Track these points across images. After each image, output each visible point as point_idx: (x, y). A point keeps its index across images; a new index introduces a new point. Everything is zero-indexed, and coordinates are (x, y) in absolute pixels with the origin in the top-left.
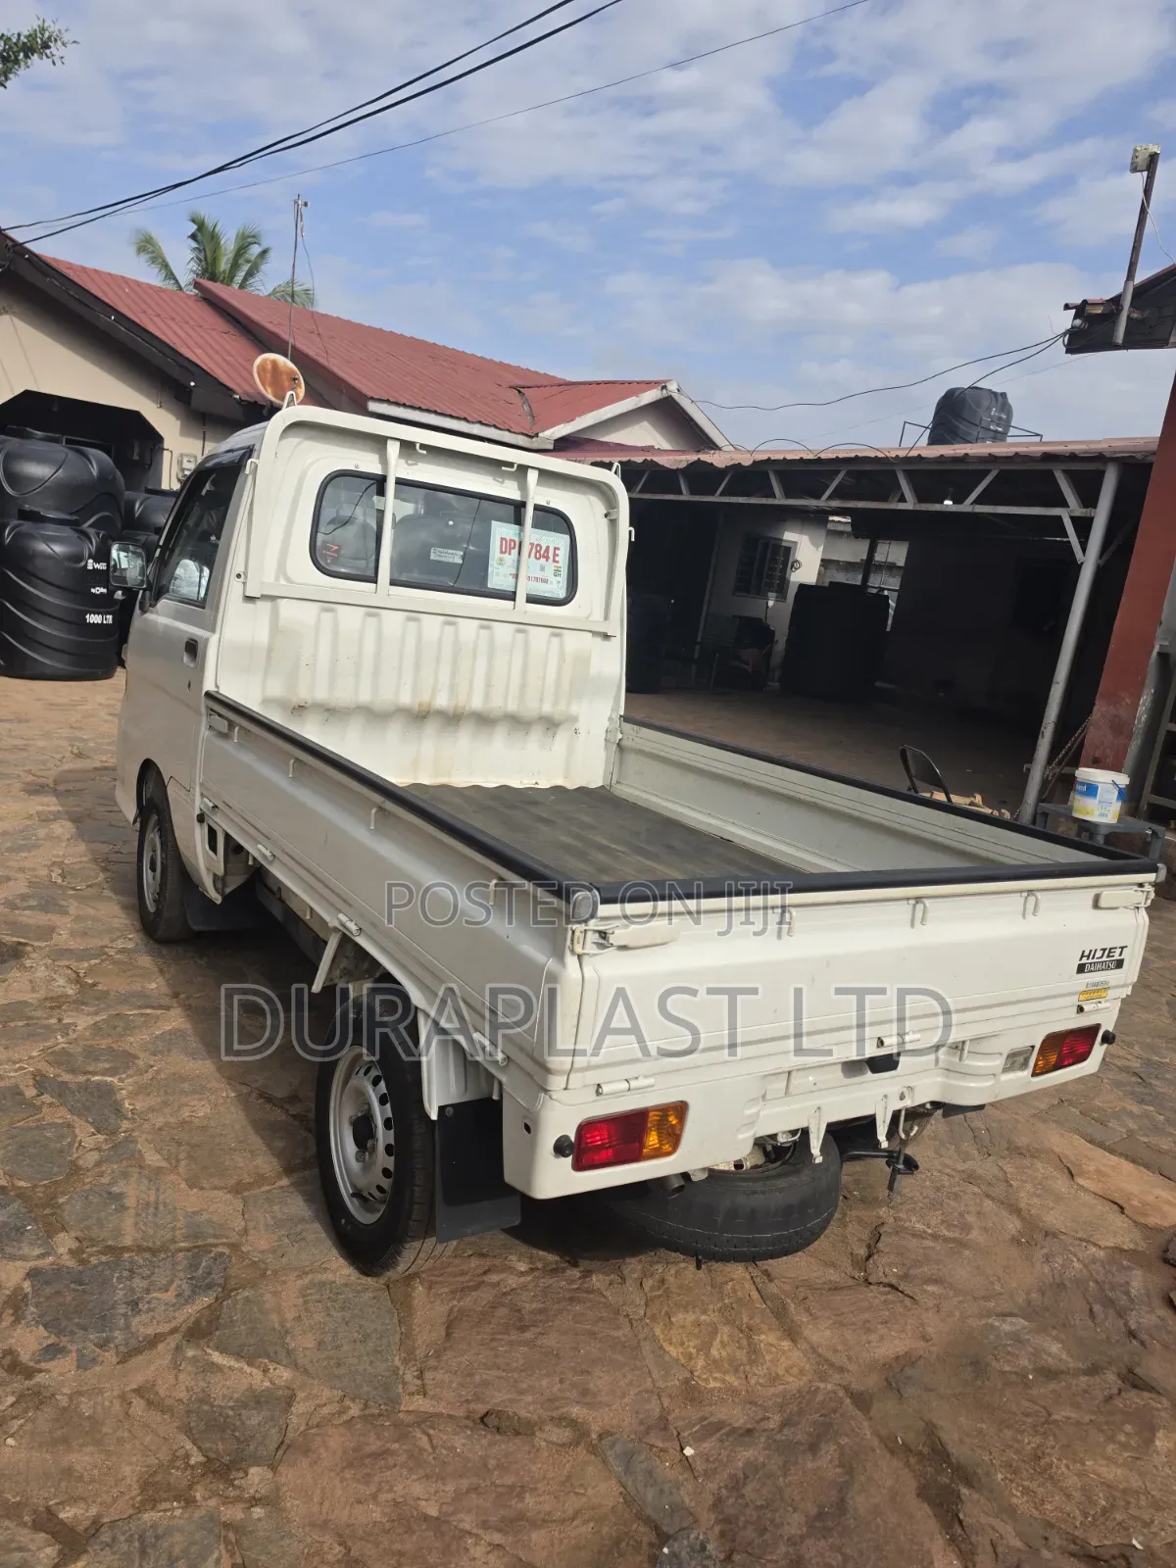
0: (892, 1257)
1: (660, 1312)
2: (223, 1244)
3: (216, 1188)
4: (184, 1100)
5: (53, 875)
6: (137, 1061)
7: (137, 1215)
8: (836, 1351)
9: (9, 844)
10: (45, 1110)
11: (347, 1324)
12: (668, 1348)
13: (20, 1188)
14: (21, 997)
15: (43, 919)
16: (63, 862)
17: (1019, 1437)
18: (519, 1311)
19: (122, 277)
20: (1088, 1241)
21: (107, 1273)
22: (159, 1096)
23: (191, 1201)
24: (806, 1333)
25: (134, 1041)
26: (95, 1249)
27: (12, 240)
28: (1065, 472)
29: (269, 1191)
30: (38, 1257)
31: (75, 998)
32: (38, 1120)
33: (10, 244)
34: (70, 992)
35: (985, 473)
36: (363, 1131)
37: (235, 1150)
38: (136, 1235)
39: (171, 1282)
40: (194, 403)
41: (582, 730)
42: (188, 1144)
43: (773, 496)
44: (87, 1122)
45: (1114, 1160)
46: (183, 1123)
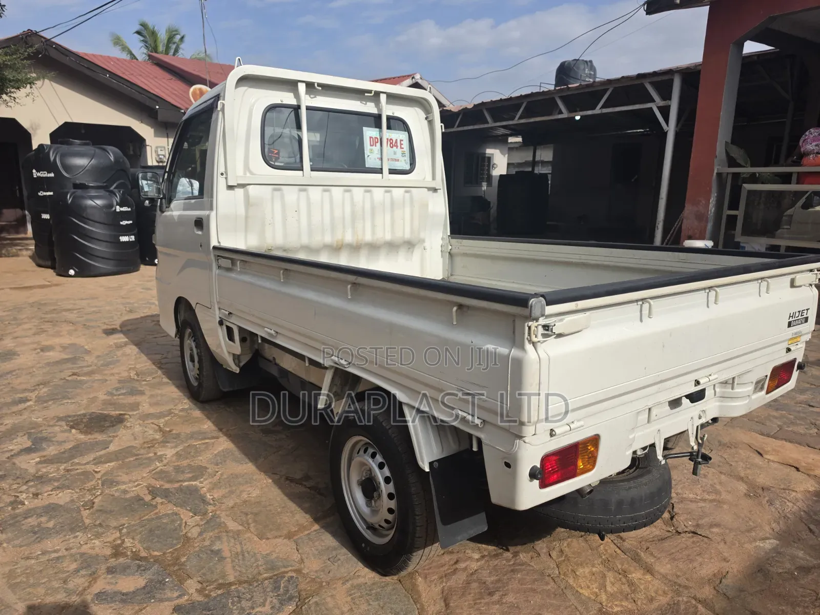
0: (685, 515)
1: (568, 570)
2: (291, 570)
3: (276, 537)
4: (242, 488)
5: (131, 375)
6: (208, 470)
7: (233, 561)
8: (678, 577)
9: (102, 362)
10: (159, 507)
11: (382, 608)
12: (581, 591)
13: (156, 556)
14: (129, 444)
15: (131, 399)
16: (135, 367)
17: (807, 611)
18: (485, 583)
19: (109, 57)
20: (789, 490)
21: (224, 600)
22: (226, 488)
23: (263, 547)
24: (657, 568)
25: (203, 459)
26: (212, 587)
27: (45, 38)
28: (650, 83)
29: (309, 534)
30: (178, 597)
31: (161, 440)
32: (156, 513)
33: (43, 40)
34: (157, 437)
35: (605, 91)
36: (369, 488)
37: (281, 513)
38: (235, 574)
39: (265, 600)
40: (160, 118)
41: (428, 247)
42: (252, 513)
43: (488, 123)
44: (187, 510)
45: (779, 443)
46: (245, 502)
